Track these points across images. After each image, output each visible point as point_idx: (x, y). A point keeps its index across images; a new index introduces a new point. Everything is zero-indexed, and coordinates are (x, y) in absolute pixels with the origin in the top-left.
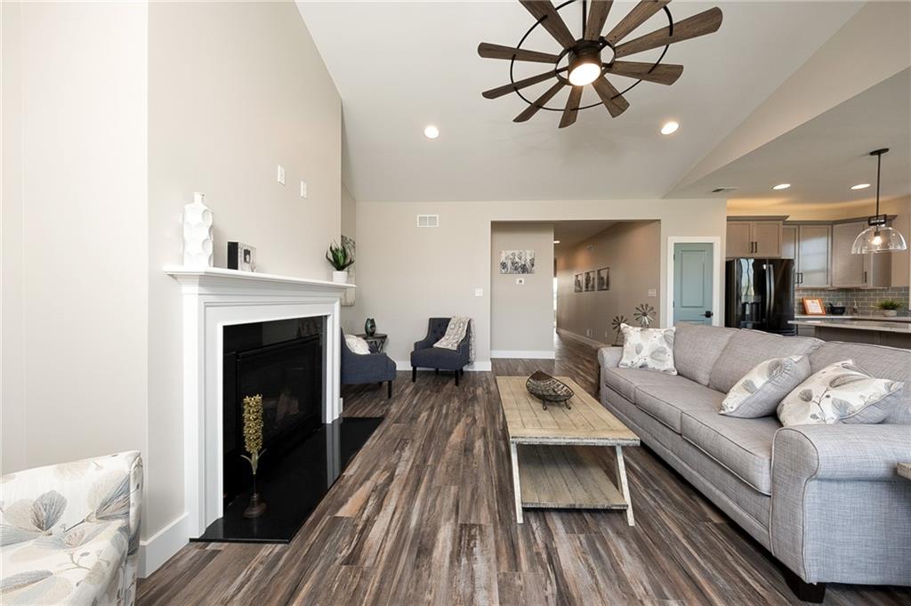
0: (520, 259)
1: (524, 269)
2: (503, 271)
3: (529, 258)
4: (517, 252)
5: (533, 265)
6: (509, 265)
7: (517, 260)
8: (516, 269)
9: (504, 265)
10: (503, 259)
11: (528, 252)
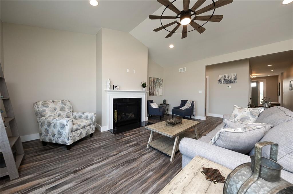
0: (228, 77)
1: (231, 82)
2: (220, 83)
3: (233, 77)
4: (227, 75)
5: (235, 80)
6: (223, 80)
7: (227, 78)
8: (226, 82)
9: (220, 81)
10: (220, 78)
11: (233, 74)
